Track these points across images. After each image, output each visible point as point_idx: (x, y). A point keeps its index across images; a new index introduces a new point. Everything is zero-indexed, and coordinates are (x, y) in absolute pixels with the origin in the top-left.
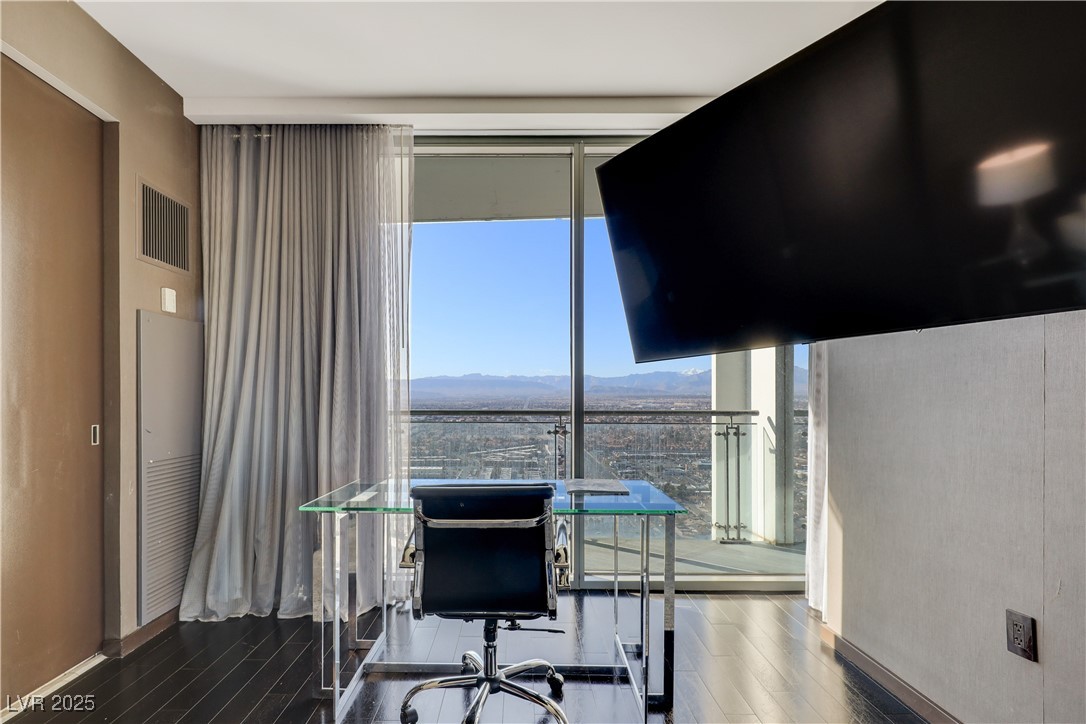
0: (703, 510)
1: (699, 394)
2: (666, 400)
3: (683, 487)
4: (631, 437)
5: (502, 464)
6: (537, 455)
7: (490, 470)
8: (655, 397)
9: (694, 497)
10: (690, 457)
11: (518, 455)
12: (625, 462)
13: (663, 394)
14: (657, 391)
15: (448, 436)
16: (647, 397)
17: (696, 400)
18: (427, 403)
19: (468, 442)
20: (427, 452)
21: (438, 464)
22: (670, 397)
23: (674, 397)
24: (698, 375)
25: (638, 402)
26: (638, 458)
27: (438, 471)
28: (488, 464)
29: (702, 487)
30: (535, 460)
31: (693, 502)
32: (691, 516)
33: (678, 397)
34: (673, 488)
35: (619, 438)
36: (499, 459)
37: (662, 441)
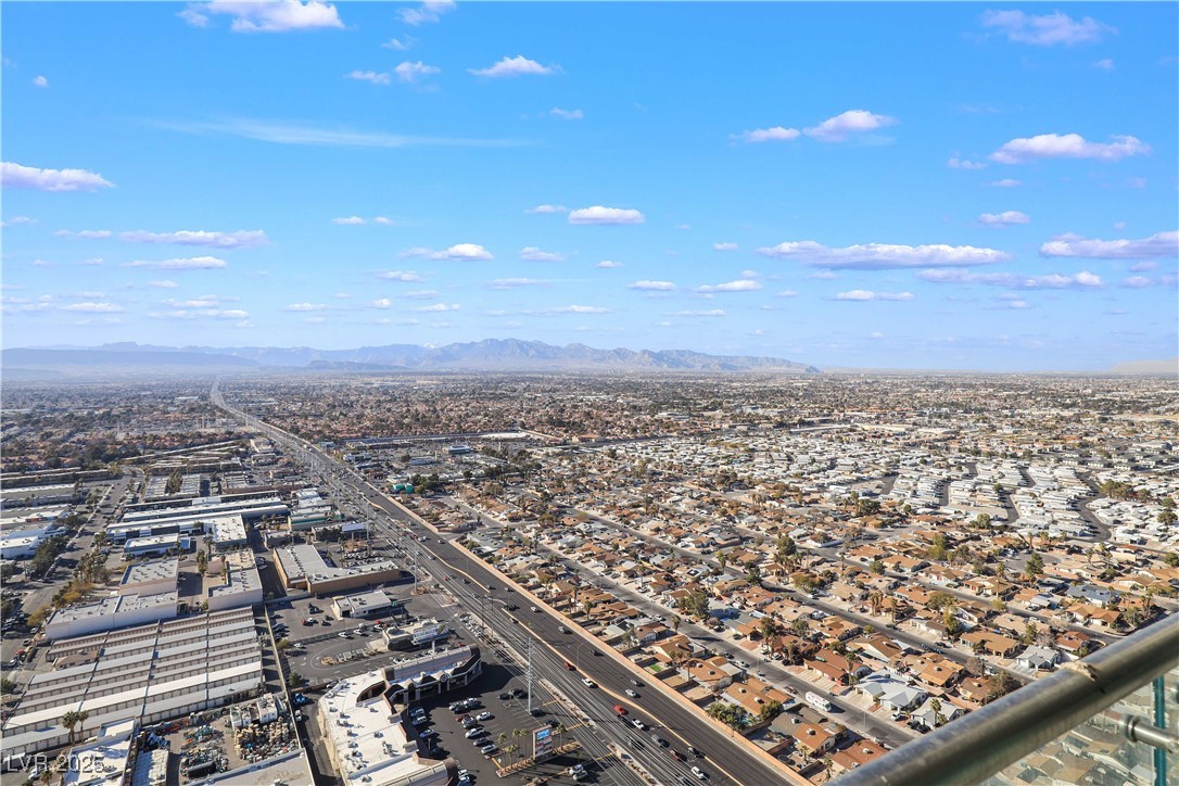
0: (458, 500)
1: (444, 370)
2: (406, 378)
3: (435, 476)
4: (368, 423)
5: (183, 471)
6: (238, 453)
7: (163, 481)
8: (393, 375)
9: (447, 488)
10: (440, 441)
11: (207, 455)
12: (363, 454)
13: (403, 371)
14: (397, 367)
15: (81, 436)
16: (384, 375)
17: (441, 377)
18: (32, 387)
19: (121, 443)
20: (42, 463)
21: (64, 480)
22: (411, 374)
23: (416, 374)
24: (442, 349)
25: (373, 380)
26: (378, 447)
27: (68, 491)
28: (157, 473)
29: (455, 475)
30: (236, 460)
31: (445, 493)
32: (446, 509)
33: (421, 374)
34: (424, 479)
35: (354, 424)
36: (179, 464)
37: (407, 425)
